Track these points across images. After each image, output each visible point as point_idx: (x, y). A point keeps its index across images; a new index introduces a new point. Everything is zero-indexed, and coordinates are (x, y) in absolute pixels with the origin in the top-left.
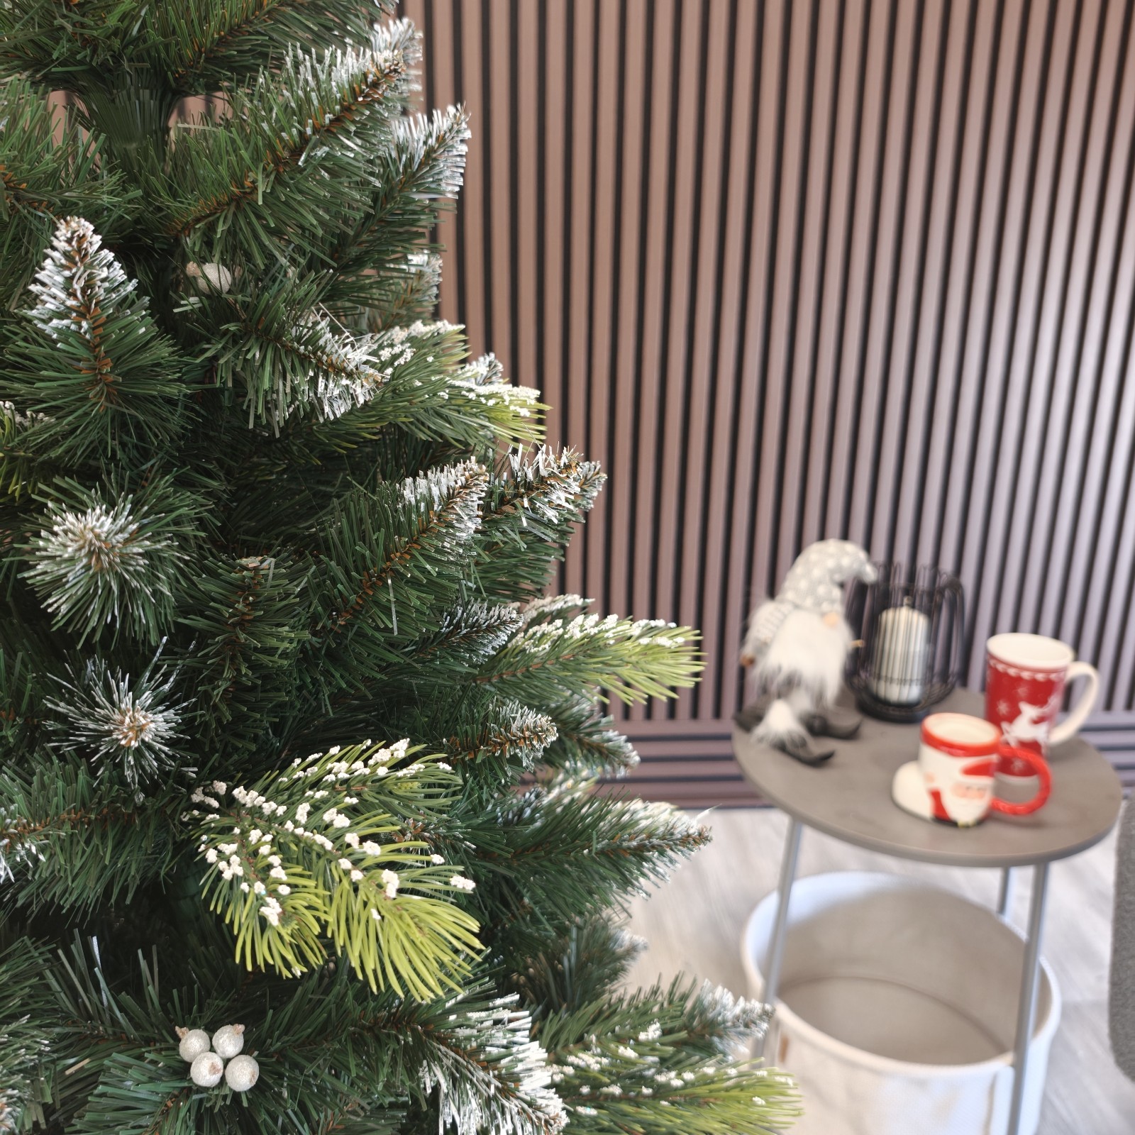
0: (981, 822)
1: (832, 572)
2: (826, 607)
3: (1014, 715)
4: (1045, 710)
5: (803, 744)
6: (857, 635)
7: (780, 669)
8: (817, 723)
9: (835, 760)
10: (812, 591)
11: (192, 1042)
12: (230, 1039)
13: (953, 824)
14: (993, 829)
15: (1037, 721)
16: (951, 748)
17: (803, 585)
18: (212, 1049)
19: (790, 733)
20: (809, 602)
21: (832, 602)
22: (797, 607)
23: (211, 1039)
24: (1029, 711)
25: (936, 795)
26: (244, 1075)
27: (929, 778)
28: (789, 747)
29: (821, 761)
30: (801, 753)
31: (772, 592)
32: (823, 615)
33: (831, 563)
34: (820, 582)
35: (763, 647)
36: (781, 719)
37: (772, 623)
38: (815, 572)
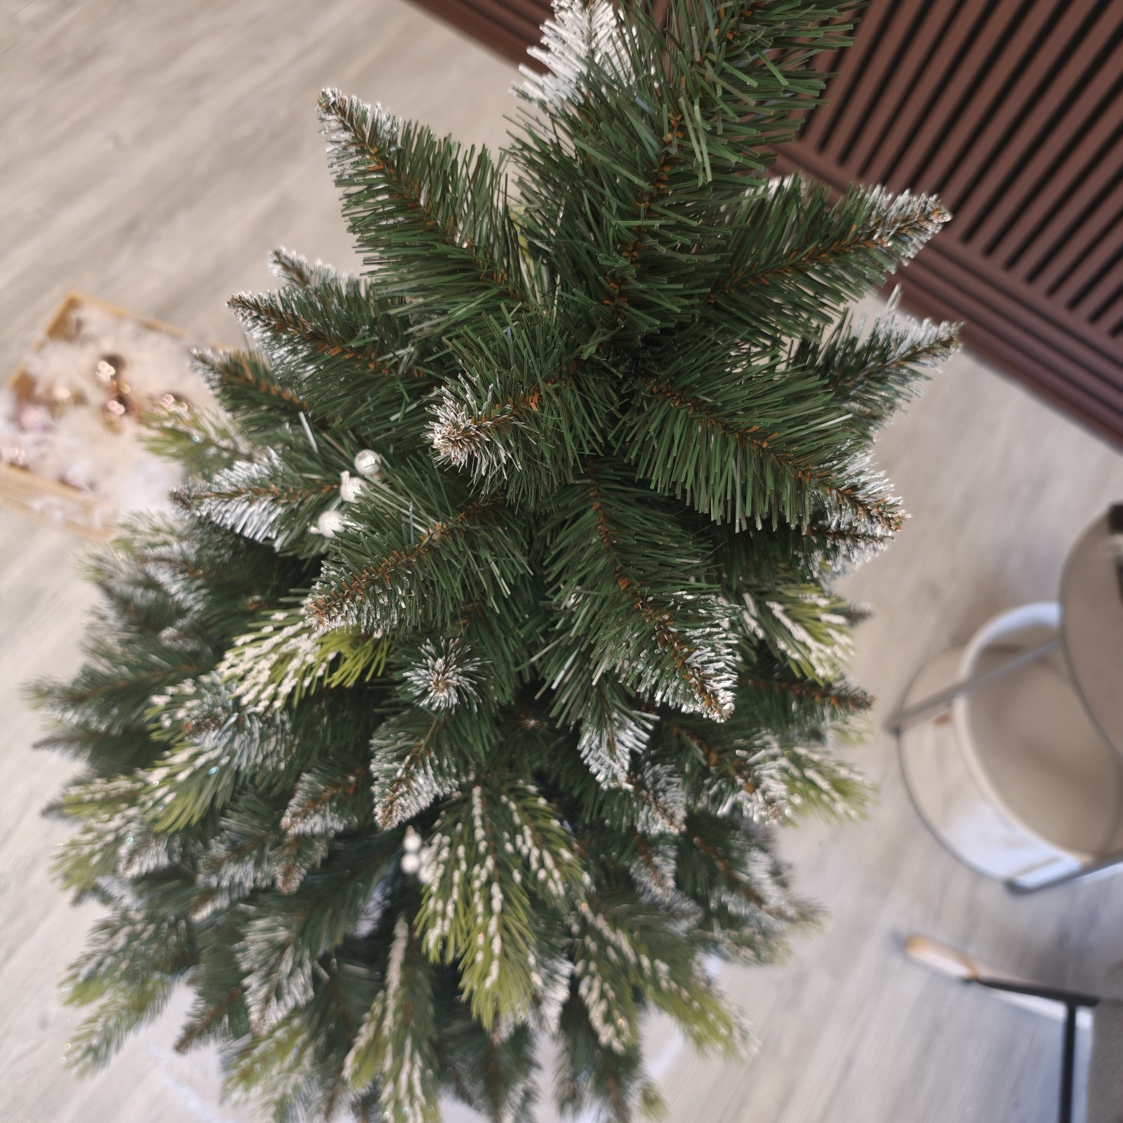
11: (412, 841)
18: (418, 854)
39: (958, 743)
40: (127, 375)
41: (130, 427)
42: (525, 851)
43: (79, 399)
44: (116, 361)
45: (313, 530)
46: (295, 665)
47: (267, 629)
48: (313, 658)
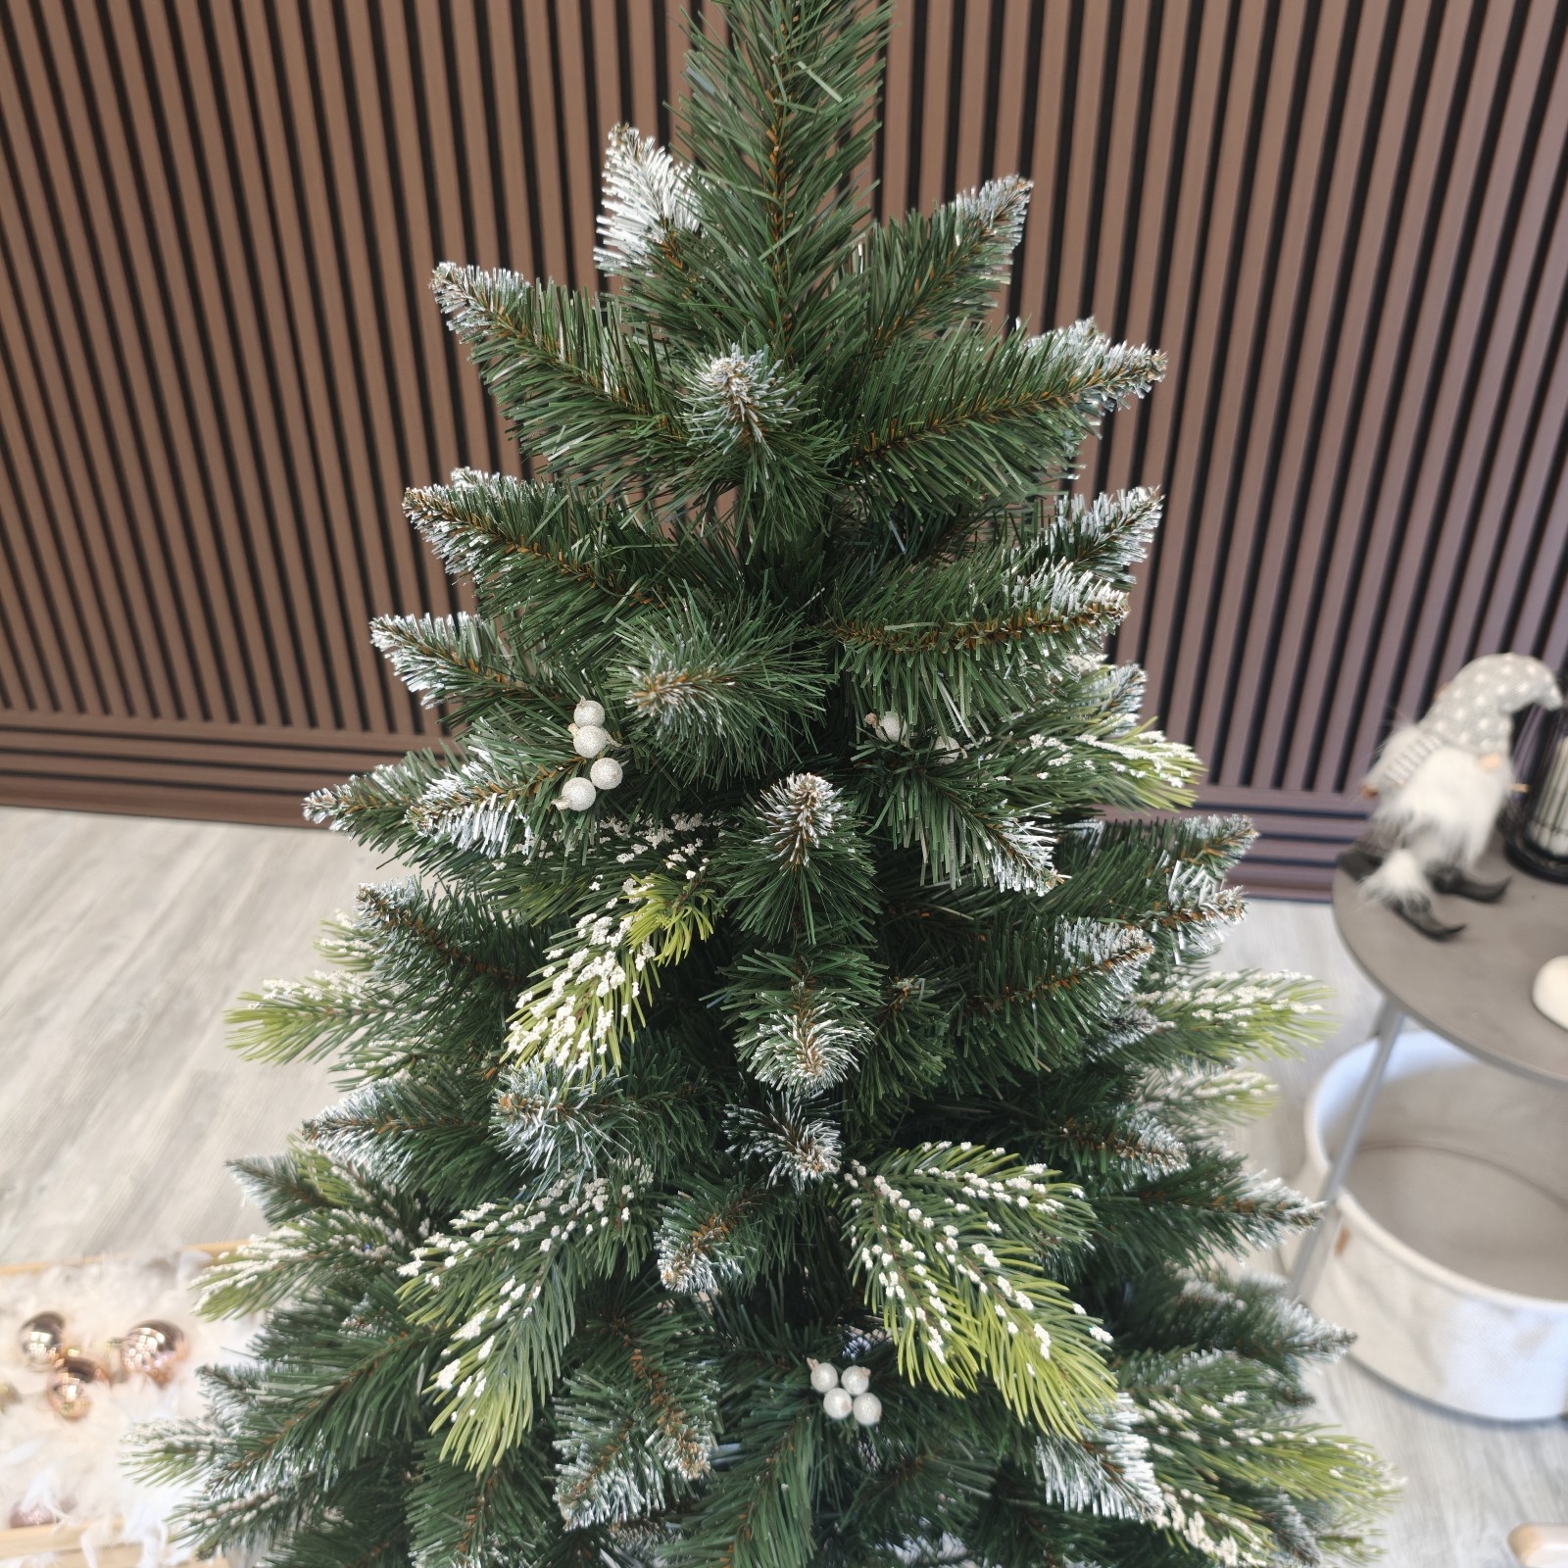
1: (1501, 700)
2: (1485, 744)
5: (1425, 907)
6: (1522, 779)
7: (1411, 817)
8: (1448, 878)
10: (1470, 724)
12: (857, 1379)
17: (1460, 714)
18: (840, 1385)
19: (1410, 892)
20: (1464, 738)
21: (1495, 738)
22: (1447, 742)
23: (840, 1376)
26: (869, 1412)
28: (1408, 911)
29: (1448, 934)
30: (1421, 918)
32: (1480, 756)
33: (1502, 690)
34: (1483, 714)
35: (1393, 789)
36: (1402, 874)
37: (1412, 762)
38: (1481, 701)
39: (1380, 1248)
40: (69, 1333)
41: (96, 1391)
42: (983, 1194)
44: (48, 1322)
45: (560, 805)
46: (603, 989)
47: (548, 971)
48: (620, 977)
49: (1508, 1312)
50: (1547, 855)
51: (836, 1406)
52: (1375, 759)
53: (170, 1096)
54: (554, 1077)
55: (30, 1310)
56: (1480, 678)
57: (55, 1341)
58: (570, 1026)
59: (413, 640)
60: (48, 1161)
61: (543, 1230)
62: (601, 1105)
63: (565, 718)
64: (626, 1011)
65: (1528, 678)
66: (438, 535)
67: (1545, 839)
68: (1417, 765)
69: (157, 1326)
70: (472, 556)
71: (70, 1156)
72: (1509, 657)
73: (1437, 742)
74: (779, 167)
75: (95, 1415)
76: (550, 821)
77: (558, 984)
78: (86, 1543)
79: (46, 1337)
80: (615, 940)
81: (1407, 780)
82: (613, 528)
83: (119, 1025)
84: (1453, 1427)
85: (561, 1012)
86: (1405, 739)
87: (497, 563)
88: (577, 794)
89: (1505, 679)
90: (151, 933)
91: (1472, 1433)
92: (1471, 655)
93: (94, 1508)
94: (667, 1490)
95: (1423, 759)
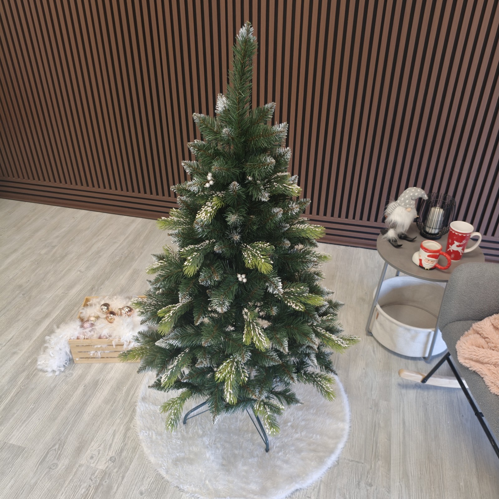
0: (431, 269)
2: (407, 206)
3: (452, 243)
4: (462, 244)
5: (395, 241)
7: (392, 221)
8: (403, 236)
9: (402, 247)
10: (404, 201)
11: (239, 276)
12: (243, 276)
13: (424, 268)
14: (435, 271)
15: (458, 246)
16: (426, 250)
17: (403, 199)
19: (392, 238)
20: (403, 204)
21: (410, 205)
22: (399, 205)
23: (241, 276)
24: (456, 243)
25: (421, 260)
26: (245, 281)
27: (420, 256)
28: (391, 241)
29: (399, 246)
30: (394, 243)
31: (396, 199)
32: (407, 208)
33: (411, 194)
36: (391, 234)
37: (392, 209)
38: (407, 196)
39: (384, 316)
40: (110, 308)
41: (116, 317)
43: (98, 318)
44: (106, 305)
45: (205, 186)
46: (209, 211)
47: (202, 208)
48: (211, 210)
49: (409, 330)
50: (427, 233)
51: (240, 279)
52: (385, 209)
53: (128, 273)
54: (202, 221)
55: (103, 303)
56: (408, 192)
57: (108, 309)
58: (204, 215)
59: (187, 164)
60: (102, 283)
61: (200, 247)
62: (208, 226)
63: (207, 174)
64: (212, 214)
65: (418, 192)
66: (191, 149)
67: (427, 229)
68: (393, 210)
69: (128, 307)
70: (195, 152)
71: (107, 283)
72: (415, 188)
73: (398, 205)
74: (238, 102)
75: (115, 322)
76: (204, 189)
77: (203, 210)
78: (114, 343)
79: (106, 307)
80: (211, 205)
81: (391, 213)
82: (214, 149)
83: (117, 258)
84: (399, 358)
85: (203, 213)
86: (392, 205)
87: (198, 153)
88: (207, 185)
89: (413, 192)
90: (124, 240)
91: (403, 360)
92: (407, 187)
93: (115, 337)
94: (214, 284)
95: (395, 208)
